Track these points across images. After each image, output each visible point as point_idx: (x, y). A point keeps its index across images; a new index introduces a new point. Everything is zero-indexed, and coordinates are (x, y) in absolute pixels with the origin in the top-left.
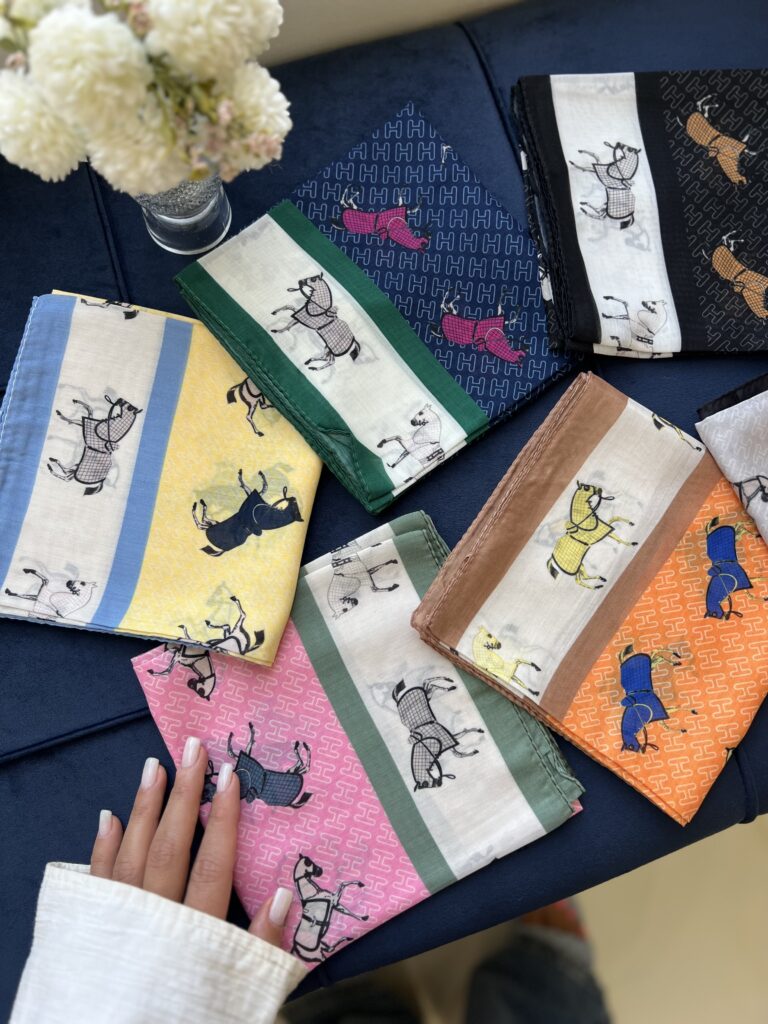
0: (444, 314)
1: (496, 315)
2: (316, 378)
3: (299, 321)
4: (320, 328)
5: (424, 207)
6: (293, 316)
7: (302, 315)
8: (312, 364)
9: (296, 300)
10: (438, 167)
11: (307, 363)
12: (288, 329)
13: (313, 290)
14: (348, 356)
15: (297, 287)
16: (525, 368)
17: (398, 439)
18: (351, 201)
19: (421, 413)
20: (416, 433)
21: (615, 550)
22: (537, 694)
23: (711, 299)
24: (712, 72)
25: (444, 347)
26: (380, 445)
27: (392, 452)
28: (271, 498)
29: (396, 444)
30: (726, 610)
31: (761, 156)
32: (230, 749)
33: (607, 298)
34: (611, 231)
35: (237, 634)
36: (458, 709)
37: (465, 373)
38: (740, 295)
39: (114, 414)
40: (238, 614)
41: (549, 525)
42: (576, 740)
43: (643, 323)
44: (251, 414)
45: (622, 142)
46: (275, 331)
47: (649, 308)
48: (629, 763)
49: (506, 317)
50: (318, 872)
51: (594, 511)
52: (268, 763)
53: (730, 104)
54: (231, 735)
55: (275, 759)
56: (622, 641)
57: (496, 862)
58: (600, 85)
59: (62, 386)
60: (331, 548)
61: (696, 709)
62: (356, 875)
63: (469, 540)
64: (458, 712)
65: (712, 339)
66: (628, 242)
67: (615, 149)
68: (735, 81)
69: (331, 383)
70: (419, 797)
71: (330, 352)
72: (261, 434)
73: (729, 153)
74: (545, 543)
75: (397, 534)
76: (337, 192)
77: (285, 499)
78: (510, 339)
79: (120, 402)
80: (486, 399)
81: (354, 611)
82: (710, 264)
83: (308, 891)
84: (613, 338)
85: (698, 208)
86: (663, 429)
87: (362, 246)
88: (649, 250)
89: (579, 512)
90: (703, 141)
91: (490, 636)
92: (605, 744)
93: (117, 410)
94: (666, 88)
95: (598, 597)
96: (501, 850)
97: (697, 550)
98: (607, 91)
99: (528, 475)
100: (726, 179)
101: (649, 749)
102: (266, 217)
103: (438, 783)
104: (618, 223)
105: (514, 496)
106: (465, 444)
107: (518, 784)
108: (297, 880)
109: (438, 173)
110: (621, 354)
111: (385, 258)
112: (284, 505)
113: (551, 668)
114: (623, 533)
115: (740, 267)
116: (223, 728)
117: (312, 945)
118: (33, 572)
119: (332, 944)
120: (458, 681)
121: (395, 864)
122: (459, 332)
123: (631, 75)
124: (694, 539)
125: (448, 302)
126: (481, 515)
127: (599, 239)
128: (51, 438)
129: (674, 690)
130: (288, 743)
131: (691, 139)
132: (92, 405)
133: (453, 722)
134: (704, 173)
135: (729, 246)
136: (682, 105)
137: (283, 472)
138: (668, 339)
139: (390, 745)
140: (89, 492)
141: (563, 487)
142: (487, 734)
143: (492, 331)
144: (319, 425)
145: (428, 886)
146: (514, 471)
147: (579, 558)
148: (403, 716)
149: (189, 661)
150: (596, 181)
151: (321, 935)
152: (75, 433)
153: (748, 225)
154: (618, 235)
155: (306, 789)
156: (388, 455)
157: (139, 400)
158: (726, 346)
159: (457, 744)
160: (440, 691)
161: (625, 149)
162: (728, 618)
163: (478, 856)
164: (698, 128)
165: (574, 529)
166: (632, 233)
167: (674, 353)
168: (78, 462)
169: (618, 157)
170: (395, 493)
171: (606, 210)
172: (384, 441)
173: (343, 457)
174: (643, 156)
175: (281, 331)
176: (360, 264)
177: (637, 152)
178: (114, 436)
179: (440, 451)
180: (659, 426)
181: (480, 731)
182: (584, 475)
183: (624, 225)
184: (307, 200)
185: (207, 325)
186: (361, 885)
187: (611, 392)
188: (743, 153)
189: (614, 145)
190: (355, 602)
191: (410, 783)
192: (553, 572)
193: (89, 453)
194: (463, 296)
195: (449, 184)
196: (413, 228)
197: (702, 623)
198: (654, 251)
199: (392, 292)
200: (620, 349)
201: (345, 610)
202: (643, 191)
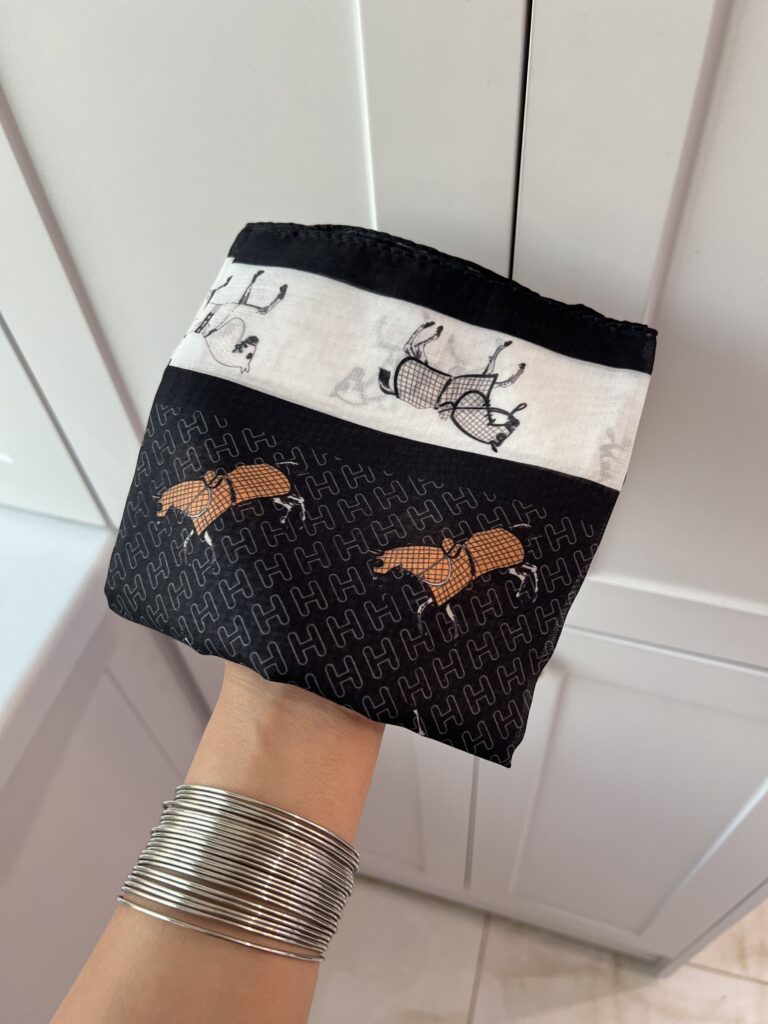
23: (216, 434)
34: (385, 354)
38: (199, 476)
45: (517, 429)
47: (245, 344)
66: (358, 372)
67: (510, 416)
73: (438, 570)
82: (271, 463)
85: (365, 487)
88: (334, 395)
104: (391, 369)
127: (381, 332)
134: (419, 516)
136: (543, 541)
153: (305, 542)
154: (377, 357)
161: (506, 431)
166: (370, 383)
169: (495, 415)
171: (416, 359)
174: (485, 450)
177: (495, 444)
183: (384, 376)
189: (516, 416)
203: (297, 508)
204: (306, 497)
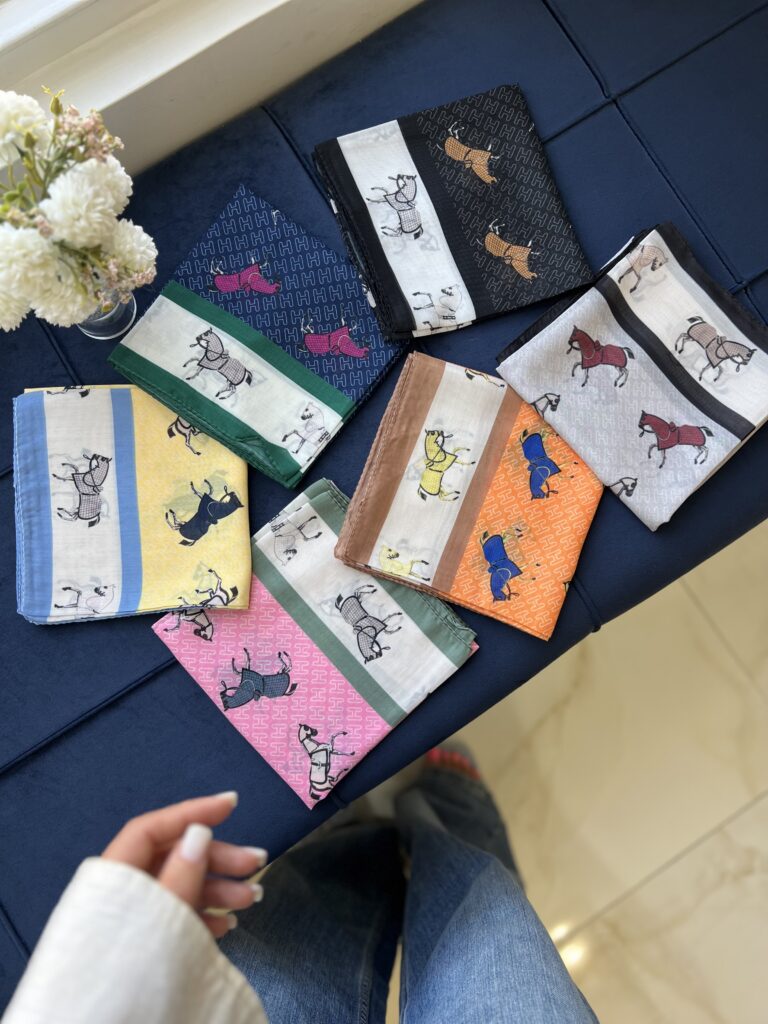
0: (305, 335)
1: (342, 327)
2: (226, 405)
3: (203, 367)
4: (220, 368)
5: (271, 260)
6: (199, 364)
7: (205, 362)
8: (221, 395)
9: (197, 352)
10: (273, 229)
11: (217, 395)
12: (197, 374)
13: (208, 342)
14: (244, 382)
15: (196, 342)
16: (371, 359)
17: (295, 432)
18: (218, 269)
19: (307, 410)
20: (307, 425)
21: (461, 470)
22: (429, 579)
23: (490, 274)
24: (453, 104)
25: (311, 359)
26: (284, 440)
27: (293, 443)
28: (217, 496)
29: (295, 436)
30: (546, 491)
31: (504, 158)
32: (235, 669)
33: (415, 294)
34: (408, 243)
35: (219, 593)
36: (381, 603)
37: (330, 374)
38: (512, 267)
39: (93, 466)
40: (216, 580)
41: (413, 465)
42: (462, 603)
43: (445, 306)
44: (188, 441)
45: (401, 174)
46: (189, 379)
47: (447, 293)
48: (500, 609)
49: (349, 325)
50: (314, 732)
51: (441, 447)
52: (263, 671)
53: (473, 124)
54: (233, 660)
55: (267, 667)
56: (480, 530)
57: (430, 696)
58: (374, 135)
59: (51, 456)
60: (269, 519)
61: (539, 562)
62: (340, 728)
63: (361, 490)
64: (382, 606)
65: (497, 304)
66: (423, 247)
67: (397, 180)
68: (472, 106)
69: (237, 405)
70: (369, 667)
71: (232, 384)
72: (199, 454)
73: (479, 162)
74: (414, 478)
75: (311, 498)
76: (206, 265)
77: (227, 494)
78: (356, 341)
79: (95, 457)
80: (349, 388)
81: (295, 558)
82: (485, 248)
83: (311, 747)
84: (425, 323)
85: (467, 209)
86: (474, 379)
87: (234, 301)
88: (439, 249)
89: (432, 451)
90: (459, 157)
91: (390, 550)
92: (481, 600)
93: (94, 463)
94: (423, 125)
95: (456, 506)
96: (431, 688)
97: (517, 456)
98: (381, 139)
99: (391, 434)
100: (482, 182)
101: (512, 597)
102: (161, 297)
103: (379, 654)
104: (412, 235)
105: (385, 451)
106: (342, 424)
107: (433, 641)
108: (302, 742)
109: (273, 233)
110: (434, 332)
111: (253, 305)
112: (228, 499)
113: (435, 562)
114: (465, 457)
115: (506, 245)
116: (225, 657)
117: (323, 780)
118: (70, 588)
119: (335, 776)
120: (377, 585)
121: (364, 714)
122: (319, 345)
123: (395, 123)
124: (513, 448)
125: (305, 325)
126: (365, 470)
127: (402, 251)
128: (54, 494)
129: (521, 553)
130: (273, 655)
131: (450, 158)
132: (76, 464)
133: (379, 612)
134: (465, 181)
135: (495, 232)
136: (438, 134)
137: (221, 476)
138: (465, 312)
139: (341, 638)
140: (92, 524)
141: (416, 436)
142: (404, 615)
143: (342, 339)
144: (237, 437)
145: (389, 722)
146: (381, 435)
147: (438, 483)
148: (346, 618)
149: (191, 618)
150: (389, 208)
151: (327, 772)
152: (70, 486)
153: (505, 212)
154: (414, 245)
155: (293, 681)
156: (291, 445)
157: (108, 451)
158: (508, 306)
159: (386, 626)
160: (366, 595)
161: (405, 178)
162: (548, 496)
163: (416, 695)
164: (454, 148)
165: (431, 463)
166: (424, 240)
167: (473, 321)
168: (77, 506)
169: (401, 185)
170: (303, 471)
171: (401, 228)
172: (286, 436)
173: (260, 455)
174: (419, 180)
175: (193, 377)
176: (237, 315)
177: (413, 178)
178: (98, 482)
179: (326, 434)
180: (470, 377)
181: (399, 614)
182: (429, 424)
183: (417, 236)
184: (186, 277)
185: (140, 386)
186: (345, 733)
187: (433, 362)
188: (490, 159)
189: (396, 177)
190: (295, 551)
191: (361, 659)
192: (423, 497)
193: (84, 497)
194: (314, 319)
195: (283, 239)
196: (267, 278)
197: (531, 504)
198: (442, 249)
199: (264, 329)
200: (432, 329)
201: (289, 559)
202: (425, 207)
203: (495, 225)
204: (487, 226)
